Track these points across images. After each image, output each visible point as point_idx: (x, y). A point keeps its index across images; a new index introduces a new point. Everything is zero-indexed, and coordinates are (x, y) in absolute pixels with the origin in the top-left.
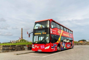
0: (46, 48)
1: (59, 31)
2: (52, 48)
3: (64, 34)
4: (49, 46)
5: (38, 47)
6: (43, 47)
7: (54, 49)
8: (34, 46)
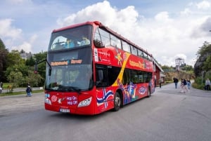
0: (80, 105)
1: (119, 55)
2: (99, 102)
3: (133, 64)
4: (91, 99)
5: (60, 101)
6: (72, 101)
7: (106, 105)
8: (50, 98)
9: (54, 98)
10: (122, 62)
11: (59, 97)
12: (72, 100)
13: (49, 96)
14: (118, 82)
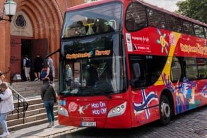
9: (73, 106)
10: (168, 48)
13: (65, 103)
14: (164, 79)
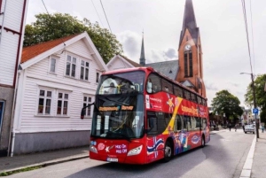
0: (130, 153)
1: (170, 100)
2: (150, 151)
3: (185, 109)
4: (141, 147)
6: (122, 149)
7: (156, 153)
8: (96, 146)
11: (106, 145)
12: (120, 148)
